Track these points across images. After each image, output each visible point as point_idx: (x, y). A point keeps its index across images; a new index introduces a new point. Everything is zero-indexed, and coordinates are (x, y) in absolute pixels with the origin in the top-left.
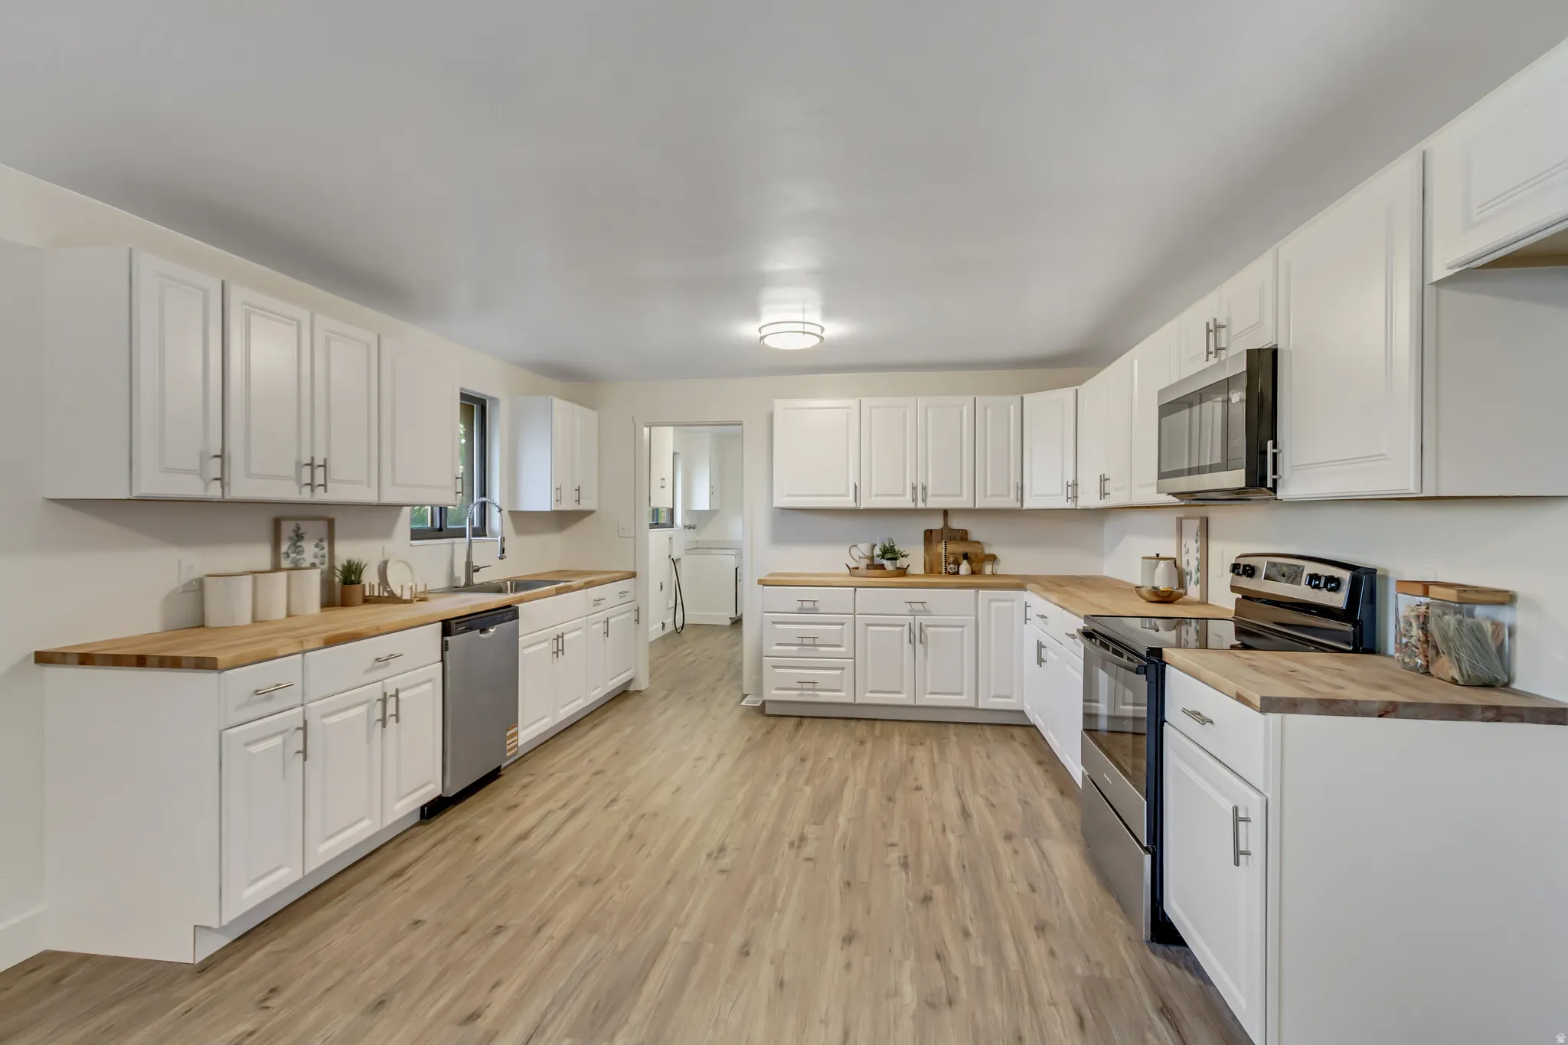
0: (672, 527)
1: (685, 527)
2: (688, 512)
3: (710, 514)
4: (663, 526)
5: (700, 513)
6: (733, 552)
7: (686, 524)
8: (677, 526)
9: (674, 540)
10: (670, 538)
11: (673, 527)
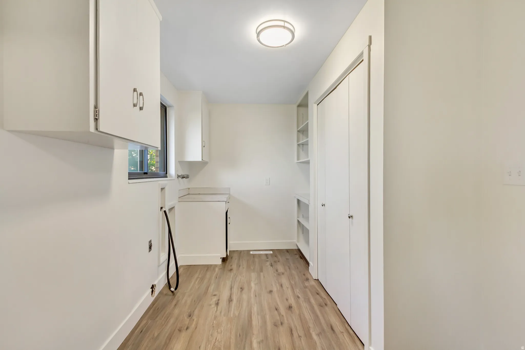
0: (165, 176)
1: (179, 176)
2: (181, 163)
3: (202, 164)
4: (155, 175)
5: (192, 164)
6: (224, 198)
7: (180, 175)
8: (171, 176)
9: (167, 190)
10: (162, 189)
11: (167, 177)
